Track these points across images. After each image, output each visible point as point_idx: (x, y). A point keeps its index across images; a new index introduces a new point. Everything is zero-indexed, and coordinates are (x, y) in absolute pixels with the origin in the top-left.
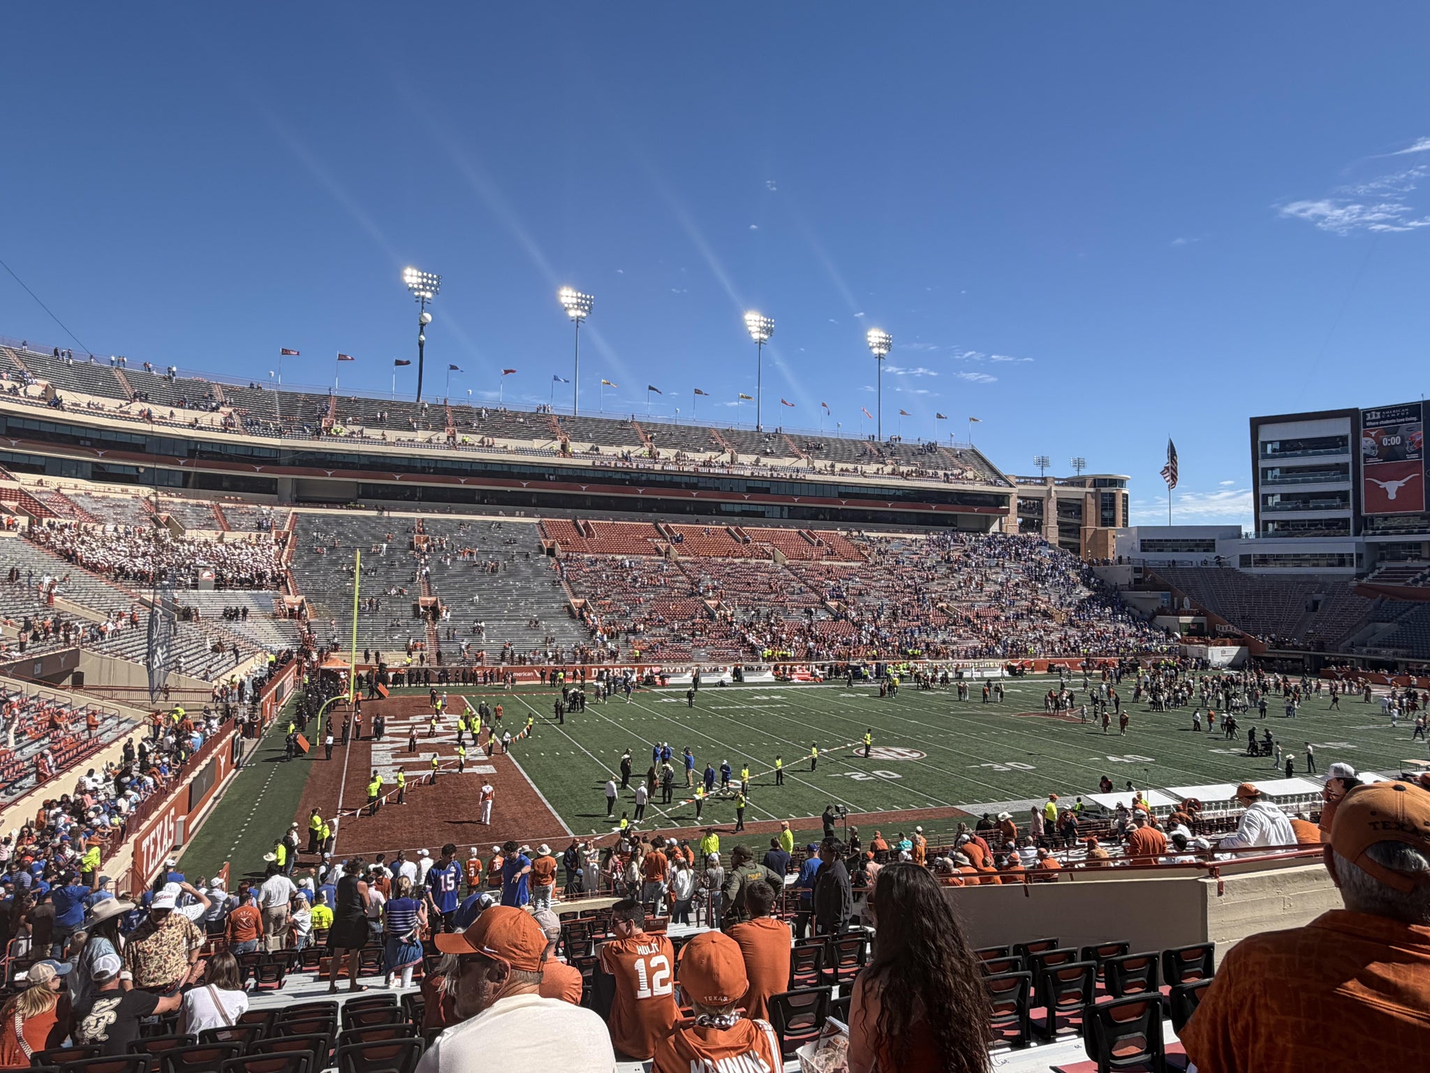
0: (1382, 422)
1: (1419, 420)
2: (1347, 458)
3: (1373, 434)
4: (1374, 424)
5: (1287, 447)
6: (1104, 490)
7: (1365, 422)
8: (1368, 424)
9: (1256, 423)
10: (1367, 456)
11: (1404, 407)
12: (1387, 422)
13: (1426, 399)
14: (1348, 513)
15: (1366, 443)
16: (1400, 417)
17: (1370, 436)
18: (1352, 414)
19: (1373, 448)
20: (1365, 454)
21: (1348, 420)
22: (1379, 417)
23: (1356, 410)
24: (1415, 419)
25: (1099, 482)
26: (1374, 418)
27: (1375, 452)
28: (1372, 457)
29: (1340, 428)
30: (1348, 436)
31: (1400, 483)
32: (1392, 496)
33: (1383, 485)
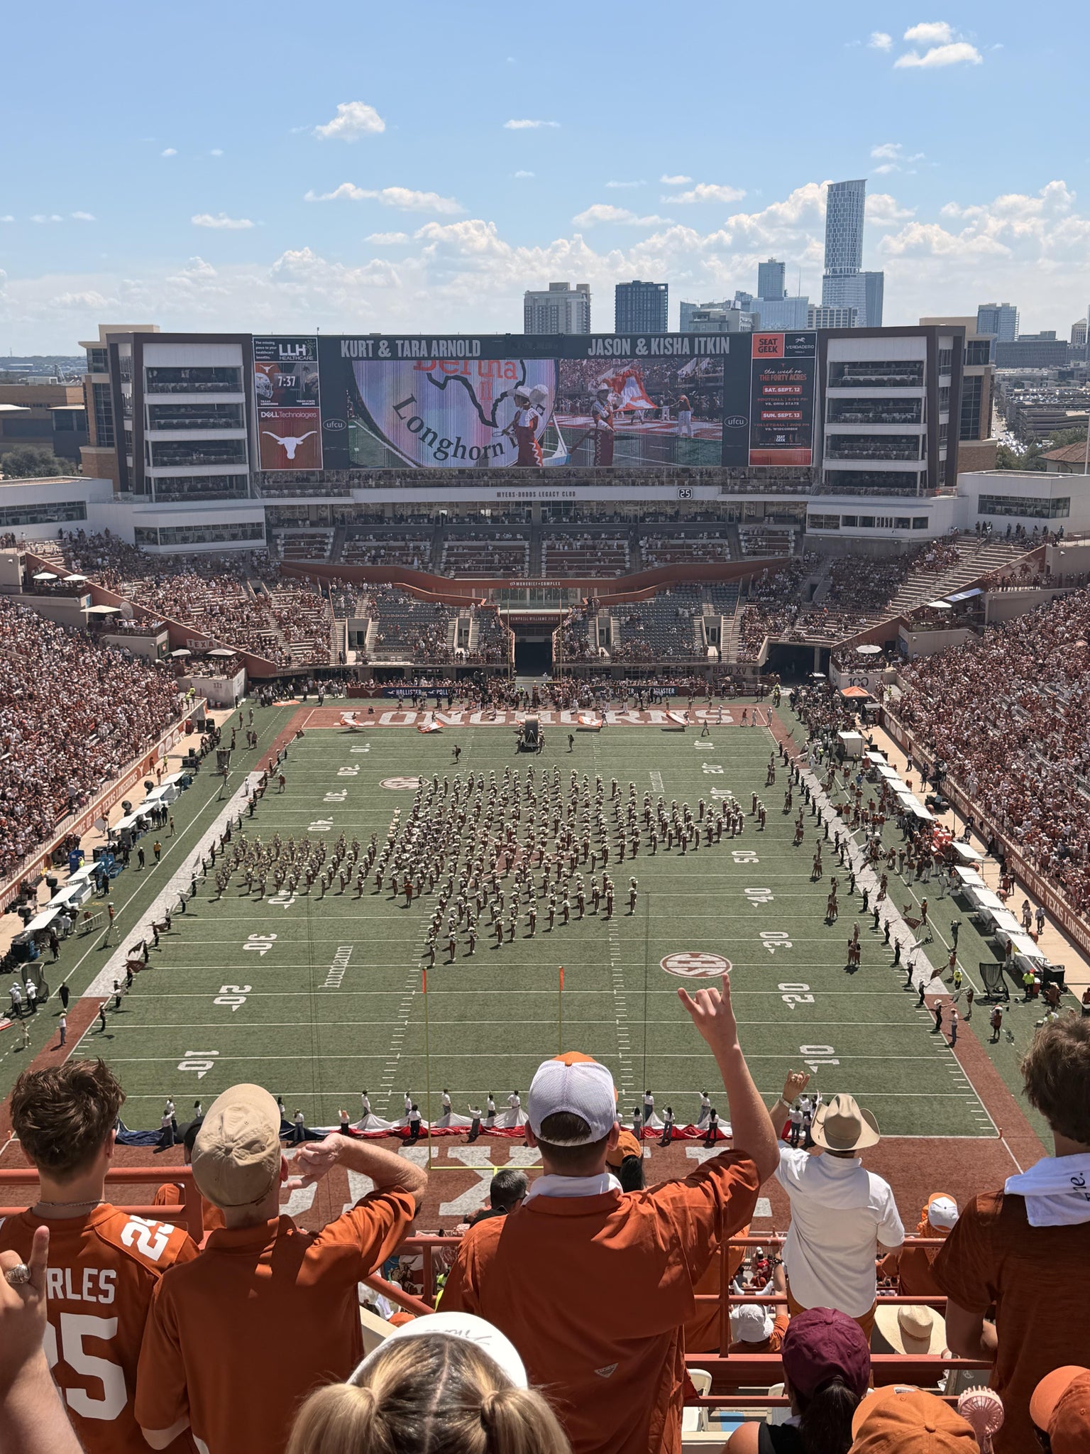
1: (313, 358)
2: (239, 398)
3: (267, 369)
4: (267, 356)
7: (258, 352)
10: (260, 397)
13: (321, 333)
15: (260, 379)
17: (263, 371)
18: (243, 340)
19: (267, 387)
20: (259, 395)
21: (238, 350)
23: (248, 335)
24: (308, 356)
26: (268, 349)
27: (270, 393)
28: (266, 399)
29: (231, 358)
30: (239, 368)
31: (299, 441)
32: (291, 455)
33: (282, 441)
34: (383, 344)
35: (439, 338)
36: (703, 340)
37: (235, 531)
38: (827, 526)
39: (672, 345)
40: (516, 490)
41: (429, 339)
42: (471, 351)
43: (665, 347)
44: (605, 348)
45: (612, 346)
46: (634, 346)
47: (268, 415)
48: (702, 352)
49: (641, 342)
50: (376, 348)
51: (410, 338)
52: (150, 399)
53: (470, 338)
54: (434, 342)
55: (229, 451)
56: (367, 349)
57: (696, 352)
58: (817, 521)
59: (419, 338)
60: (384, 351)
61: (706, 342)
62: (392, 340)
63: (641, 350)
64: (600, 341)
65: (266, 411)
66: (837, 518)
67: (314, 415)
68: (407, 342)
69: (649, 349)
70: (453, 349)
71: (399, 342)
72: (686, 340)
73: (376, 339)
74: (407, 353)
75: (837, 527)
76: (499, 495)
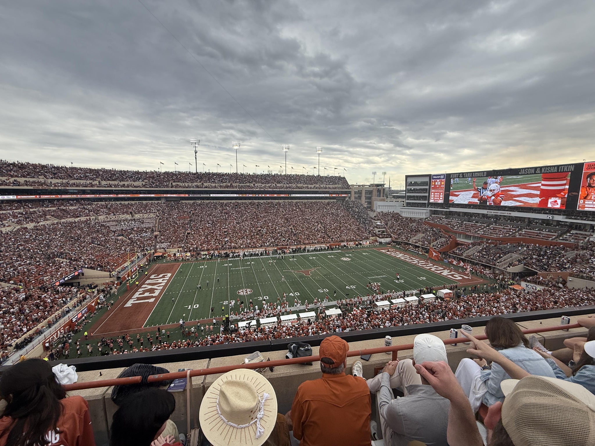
1: (444, 178)
2: (427, 187)
5: (416, 184)
6: (378, 188)
7: (432, 178)
9: (407, 177)
14: (426, 202)
17: (433, 182)
18: (430, 176)
19: (434, 185)
21: (428, 178)
22: (436, 177)
23: (431, 175)
25: (377, 185)
26: (434, 177)
29: (427, 179)
30: (428, 181)
35: (475, 172)
39: (550, 169)
40: (493, 211)
41: (472, 173)
42: (483, 175)
43: (547, 170)
44: (525, 172)
45: (527, 171)
46: (536, 170)
48: (562, 171)
49: (538, 169)
51: (468, 173)
53: (484, 172)
55: (424, 198)
57: (560, 171)
59: (470, 173)
60: (461, 176)
61: (564, 168)
62: (463, 173)
63: (538, 172)
64: (524, 170)
67: (442, 191)
69: (541, 171)
70: (479, 175)
72: (556, 167)
73: (459, 173)
76: (488, 212)
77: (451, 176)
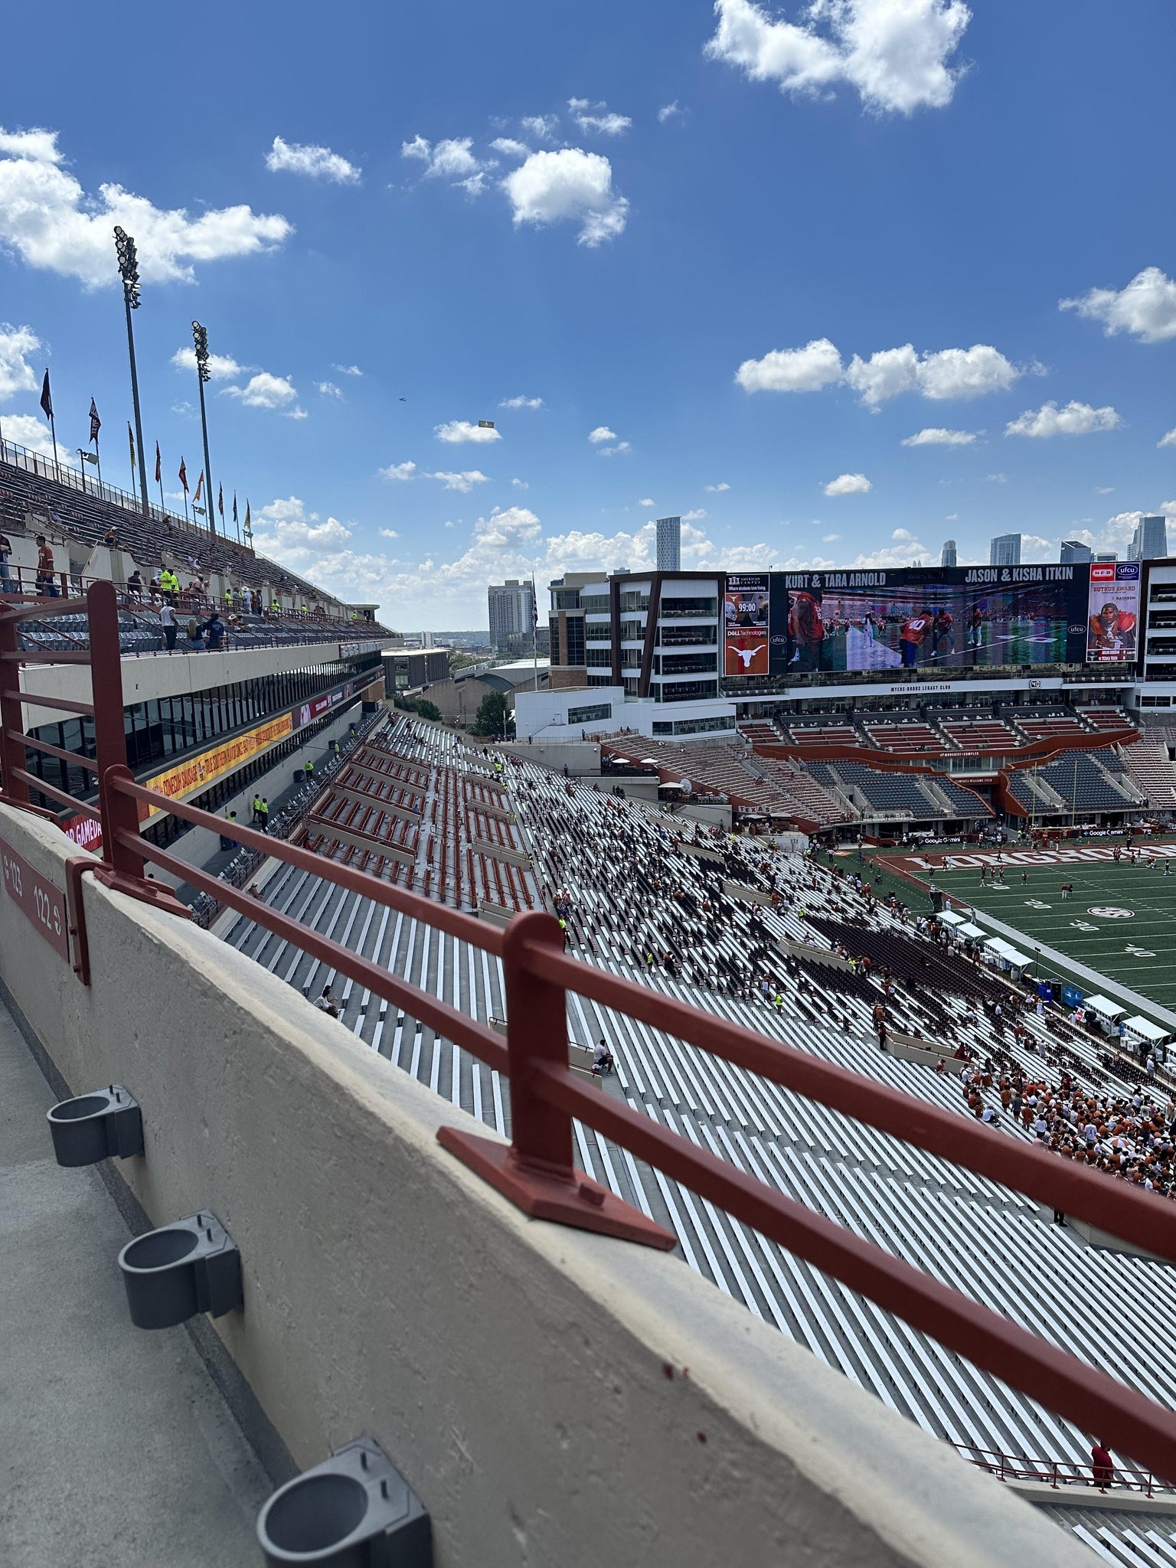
0: (740, 589)
1: (767, 591)
2: (714, 621)
3: (734, 598)
4: (734, 589)
7: (728, 586)
8: (731, 588)
10: (729, 620)
11: (757, 576)
12: (745, 588)
13: (773, 570)
15: (729, 606)
16: (754, 585)
17: (731, 601)
18: (721, 578)
19: (733, 612)
20: (727, 618)
21: (717, 584)
22: (738, 583)
23: (723, 573)
24: (764, 588)
26: (734, 583)
27: (734, 617)
28: (732, 621)
29: (710, 590)
30: (715, 598)
31: (753, 653)
32: (747, 664)
33: (741, 653)
34: (816, 577)
35: (855, 572)
36: (1052, 569)
37: (712, 723)
38: (1159, 705)
39: (1029, 573)
40: (906, 685)
41: (848, 573)
42: (878, 581)
43: (1024, 575)
44: (978, 576)
45: (983, 575)
46: (1000, 575)
47: (733, 633)
48: (1051, 579)
49: (1005, 572)
50: (810, 580)
51: (835, 572)
52: (663, 623)
53: (878, 571)
54: (852, 575)
55: (706, 662)
56: (804, 581)
57: (1046, 578)
58: (1149, 701)
59: (841, 572)
60: (816, 583)
61: (1054, 571)
62: (821, 574)
63: (1005, 578)
65: (731, 630)
66: (1169, 698)
67: (764, 633)
68: (832, 575)
69: (1011, 577)
70: (866, 581)
71: (827, 576)
72: (1040, 569)
73: (811, 574)
74: (832, 584)
75: (1168, 705)
76: (893, 690)
77: (788, 583)
